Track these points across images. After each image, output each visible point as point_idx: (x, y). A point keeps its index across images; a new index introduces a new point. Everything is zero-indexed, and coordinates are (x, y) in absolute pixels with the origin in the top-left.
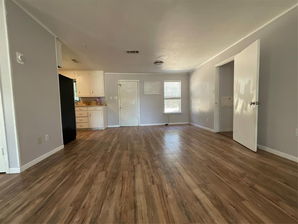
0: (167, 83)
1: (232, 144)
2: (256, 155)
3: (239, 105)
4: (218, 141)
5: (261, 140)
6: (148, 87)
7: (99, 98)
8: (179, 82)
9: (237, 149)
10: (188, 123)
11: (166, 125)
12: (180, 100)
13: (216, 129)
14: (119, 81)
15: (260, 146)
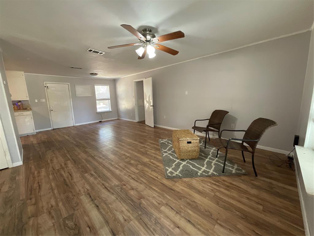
0: (98, 86)
1: (145, 126)
2: (153, 129)
3: (147, 105)
4: (138, 126)
5: (155, 122)
6: (80, 90)
7: (20, 101)
8: (108, 86)
9: (147, 128)
10: (117, 118)
11: (100, 122)
12: (110, 100)
13: (137, 120)
14: (45, 83)
15: (155, 125)
